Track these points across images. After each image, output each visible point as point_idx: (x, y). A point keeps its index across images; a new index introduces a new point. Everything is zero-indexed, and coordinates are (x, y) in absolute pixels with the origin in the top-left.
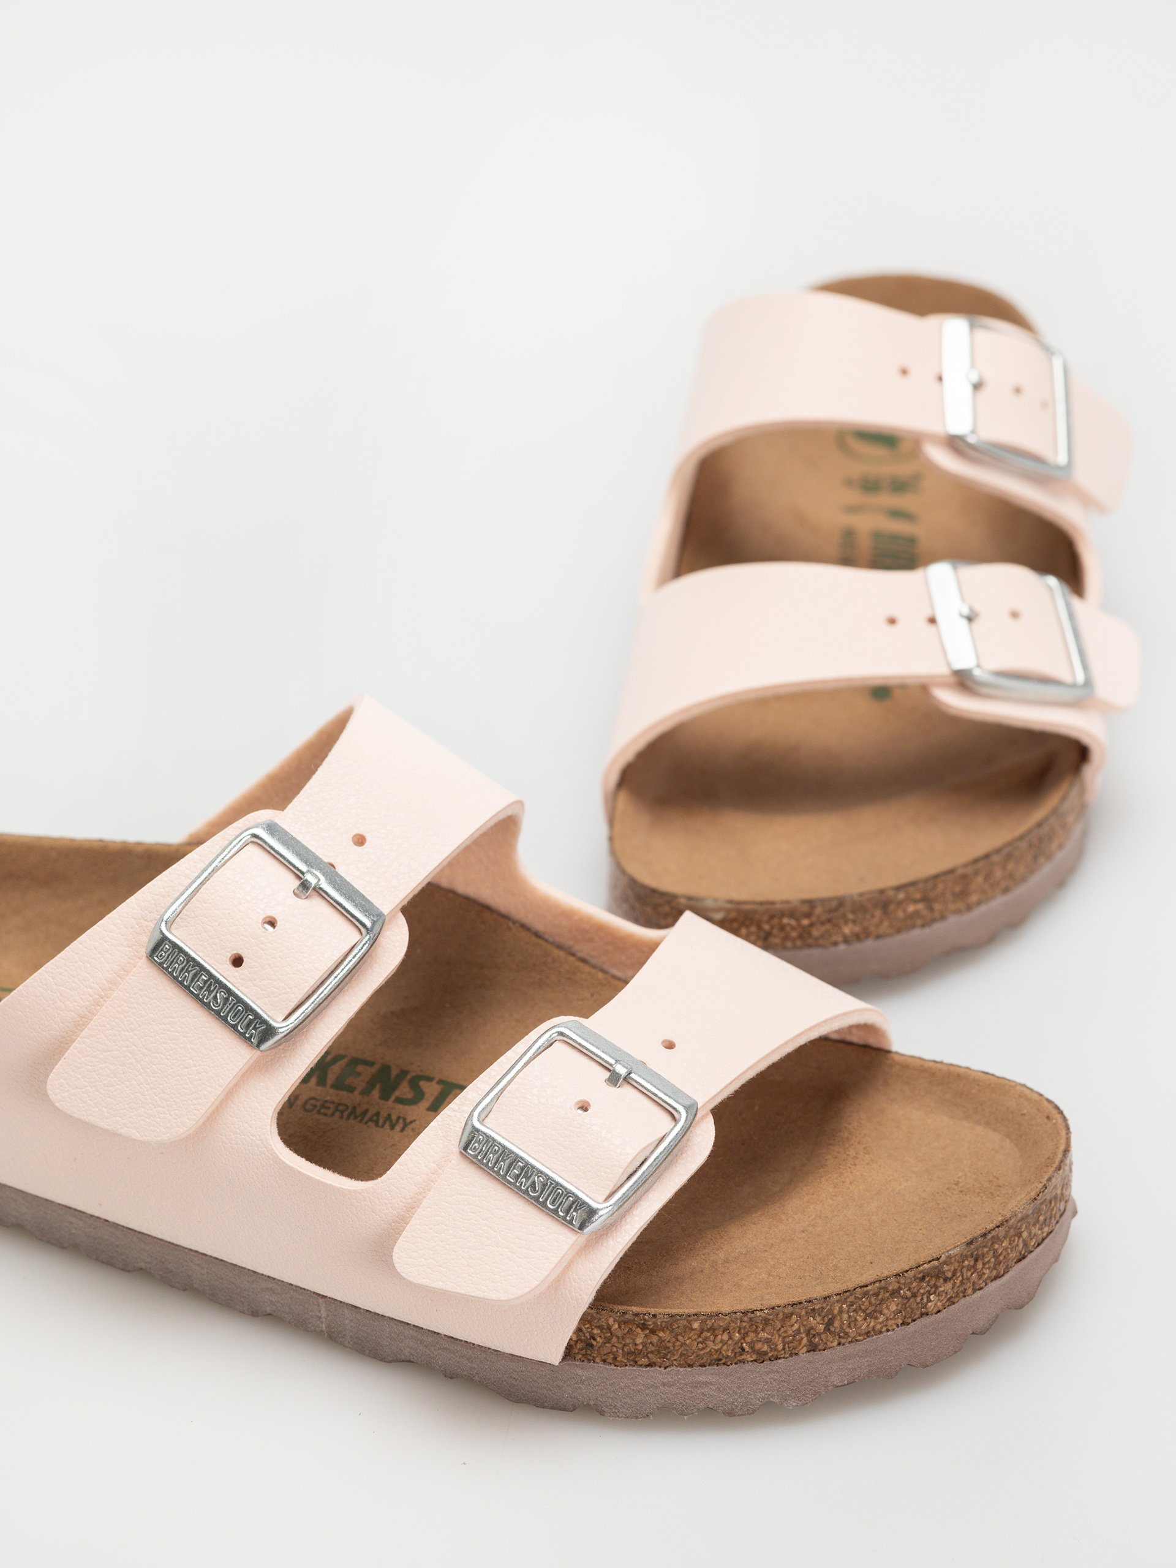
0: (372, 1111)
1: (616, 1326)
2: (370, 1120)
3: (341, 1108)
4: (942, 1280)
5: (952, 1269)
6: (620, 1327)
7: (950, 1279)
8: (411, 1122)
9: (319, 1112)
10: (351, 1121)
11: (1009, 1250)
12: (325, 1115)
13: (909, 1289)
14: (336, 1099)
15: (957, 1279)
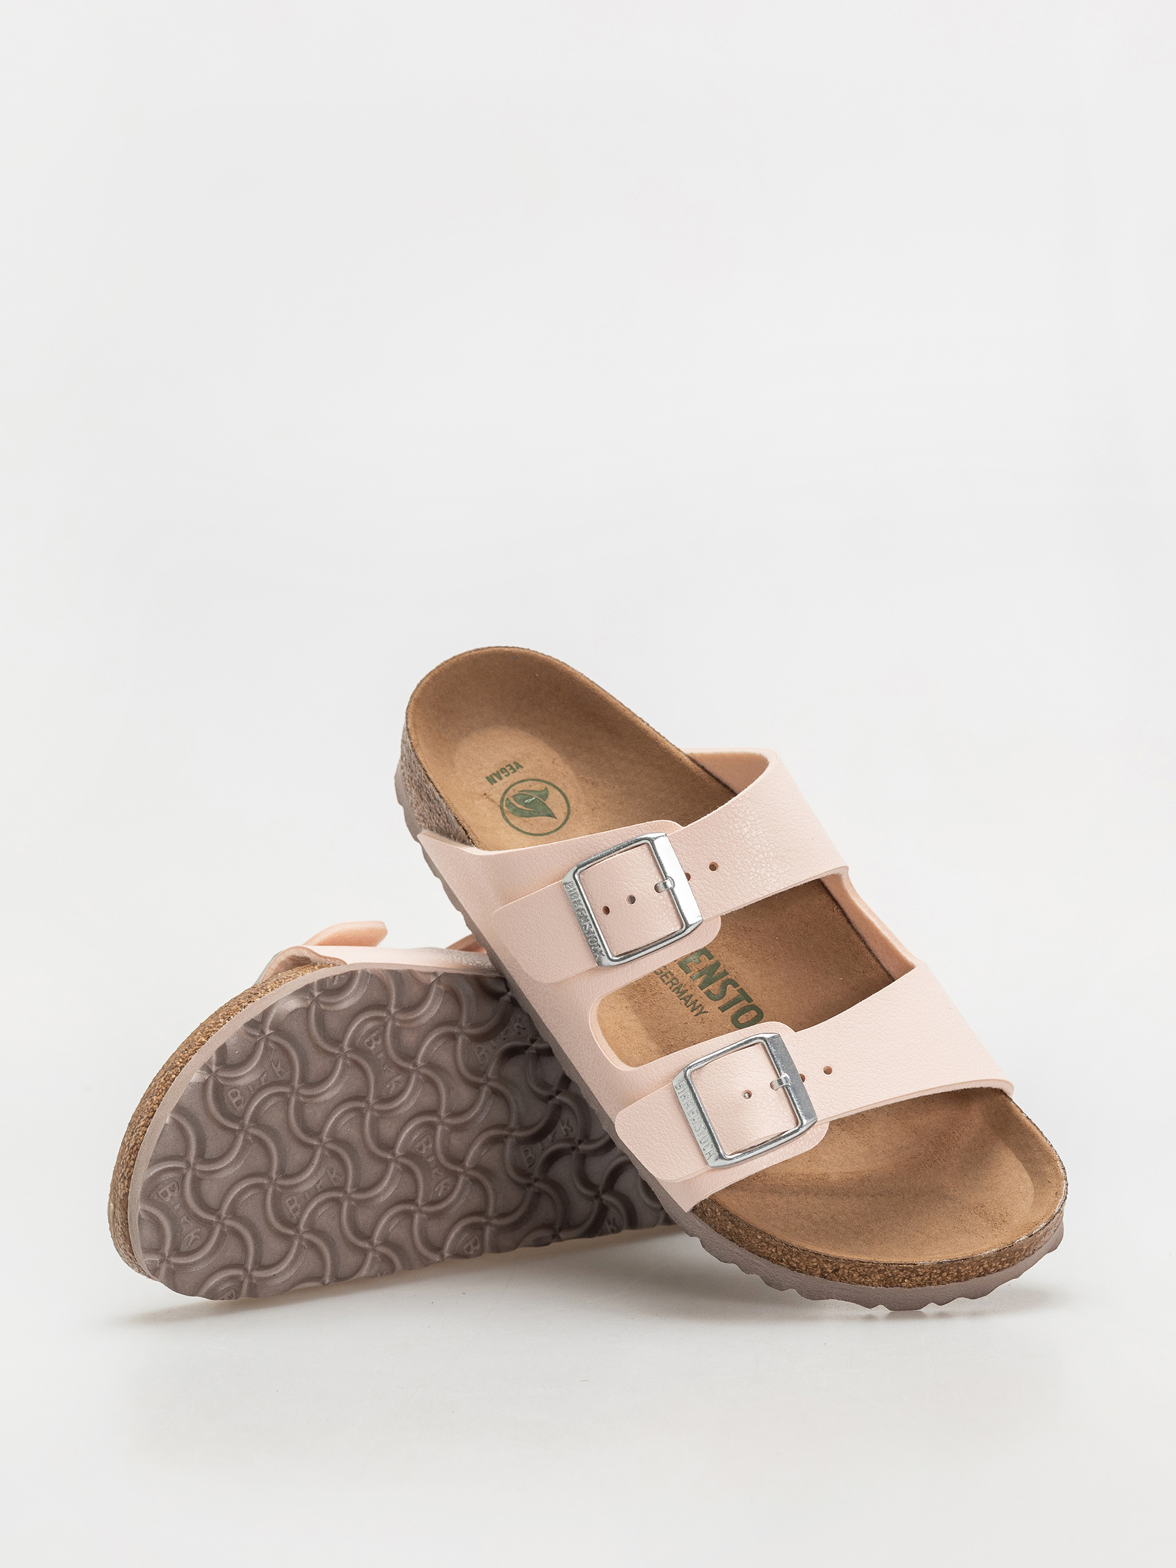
0: (689, 993)
1: (719, 1214)
2: (684, 999)
3: (674, 981)
4: (915, 1275)
5: (924, 1271)
6: (721, 1215)
7: (921, 1276)
8: (705, 1012)
9: (661, 978)
10: (674, 993)
11: (970, 1271)
12: (663, 981)
13: (891, 1273)
14: (675, 974)
15: (926, 1277)
